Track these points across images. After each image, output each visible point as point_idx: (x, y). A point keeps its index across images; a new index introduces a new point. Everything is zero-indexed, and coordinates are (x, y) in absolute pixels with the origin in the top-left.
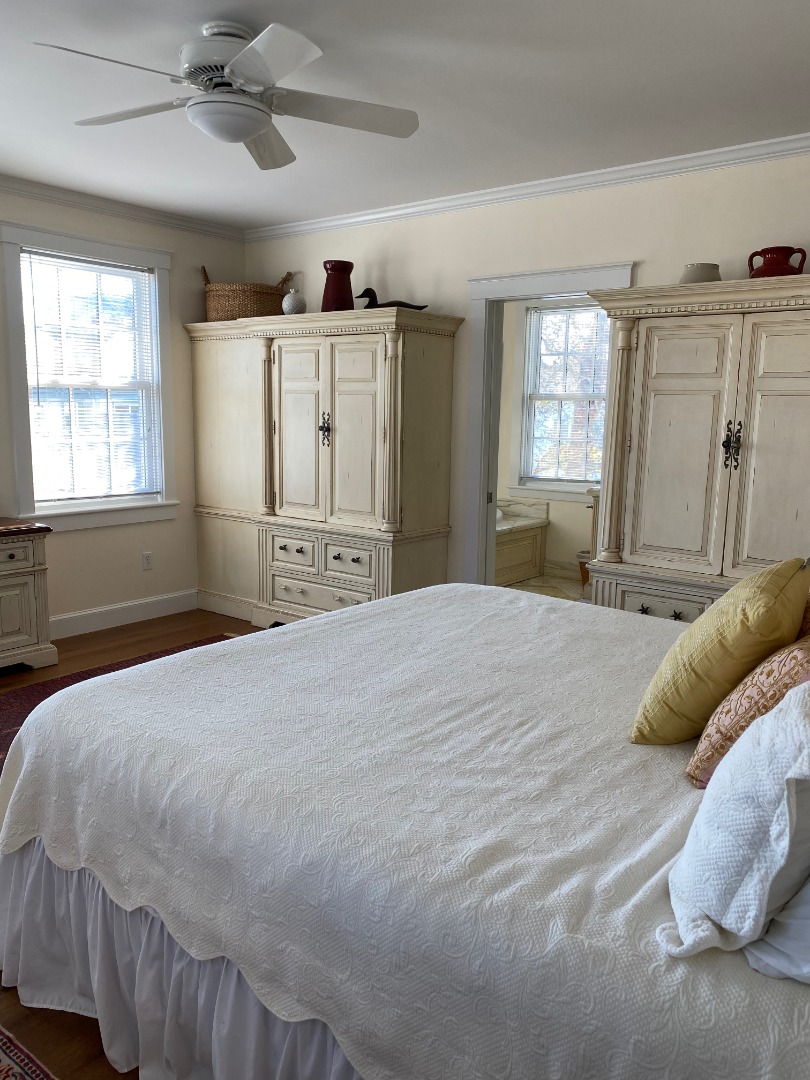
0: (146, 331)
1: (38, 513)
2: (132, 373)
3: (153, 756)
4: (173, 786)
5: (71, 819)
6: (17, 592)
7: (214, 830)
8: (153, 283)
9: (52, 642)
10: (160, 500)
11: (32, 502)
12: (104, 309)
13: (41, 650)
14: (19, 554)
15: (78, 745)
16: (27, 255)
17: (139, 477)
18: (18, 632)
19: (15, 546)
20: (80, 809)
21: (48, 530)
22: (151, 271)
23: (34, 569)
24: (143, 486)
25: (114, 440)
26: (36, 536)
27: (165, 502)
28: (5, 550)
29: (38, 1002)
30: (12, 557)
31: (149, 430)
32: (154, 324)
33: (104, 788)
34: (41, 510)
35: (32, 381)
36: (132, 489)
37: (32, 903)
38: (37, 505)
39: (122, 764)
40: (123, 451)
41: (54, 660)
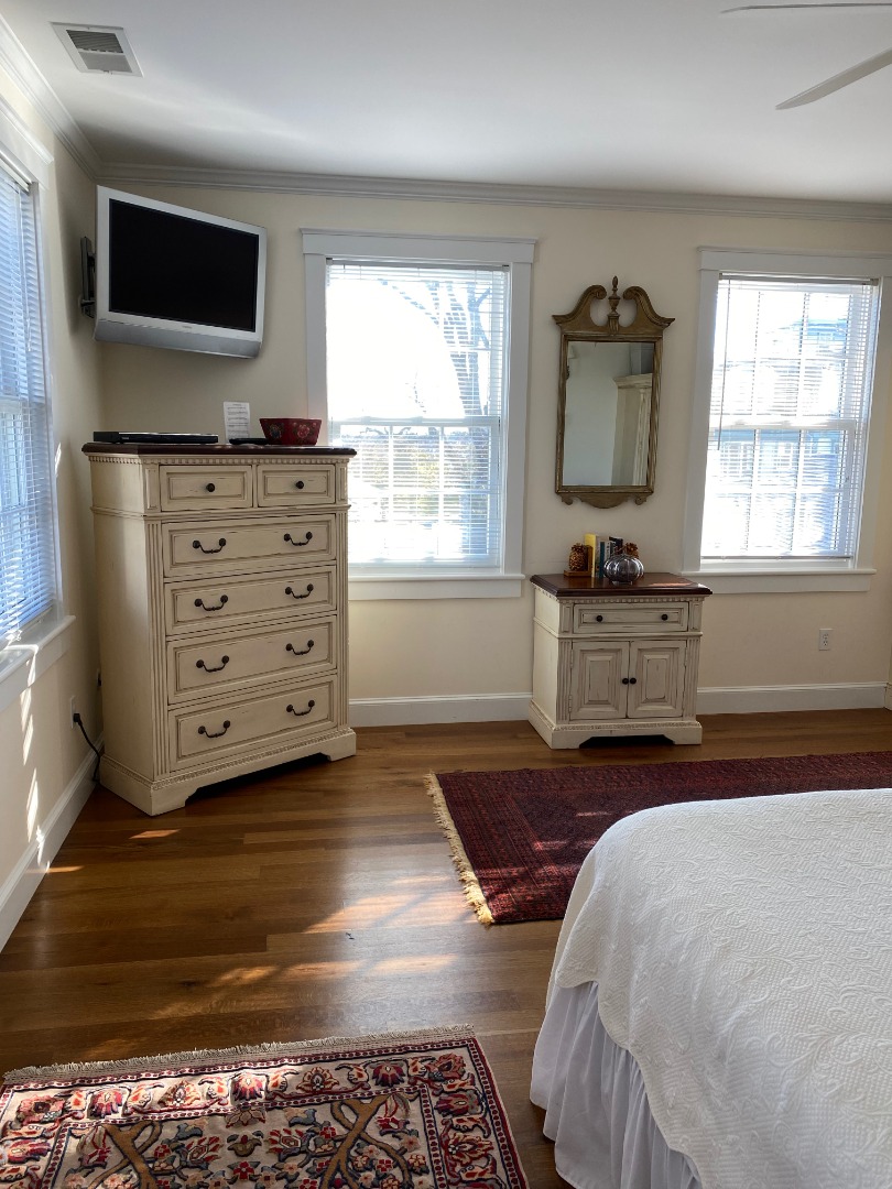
0: (860, 357)
1: (702, 571)
2: (836, 411)
3: (726, 950)
4: (739, 1011)
5: (627, 983)
6: (667, 657)
7: (785, 1112)
8: (875, 297)
9: (699, 718)
10: (850, 566)
11: (697, 557)
12: (809, 335)
13: (684, 724)
14: (672, 616)
15: (645, 894)
16: (727, 281)
17: (826, 538)
18: (662, 700)
19: (670, 606)
20: (636, 976)
21: (706, 592)
22: (874, 282)
23: (687, 633)
24: (832, 548)
25: (800, 491)
26: (693, 598)
27: (857, 570)
28: (658, 609)
29: (572, 1178)
30: (665, 617)
31: (847, 479)
32: (870, 348)
33: (663, 964)
34: (706, 567)
35: (714, 422)
36: (817, 551)
37: (579, 1058)
38: (702, 561)
39: (687, 943)
40: (811, 506)
41: (697, 739)
